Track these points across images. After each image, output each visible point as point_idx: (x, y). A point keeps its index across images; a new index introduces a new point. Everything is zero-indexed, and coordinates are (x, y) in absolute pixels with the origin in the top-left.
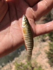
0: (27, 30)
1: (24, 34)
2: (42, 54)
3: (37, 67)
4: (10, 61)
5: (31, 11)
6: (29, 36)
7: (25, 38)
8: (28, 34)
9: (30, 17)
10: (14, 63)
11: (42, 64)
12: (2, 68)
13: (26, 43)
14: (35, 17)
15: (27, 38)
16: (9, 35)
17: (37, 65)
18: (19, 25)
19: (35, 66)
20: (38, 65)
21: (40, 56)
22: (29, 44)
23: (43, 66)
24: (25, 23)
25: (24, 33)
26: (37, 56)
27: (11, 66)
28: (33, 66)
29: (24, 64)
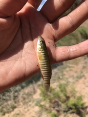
0: (43, 56)
1: (39, 61)
2: (85, 79)
3: (75, 97)
4: (34, 82)
5: (51, 28)
6: (45, 63)
7: (40, 66)
8: (45, 61)
9: (48, 38)
10: (39, 85)
11: (83, 94)
12: (22, 90)
13: (42, 72)
14: (56, 36)
15: (43, 66)
16: (21, 61)
17: (74, 94)
18: (34, 48)
19: (72, 96)
20: (78, 95)
21: (81, 81)
22: (45, 73)
23: (84, 97)
24: (40, 47)
25: (40, 59)
26: (77, 81)
27: (34, 89)
28: (68, 95)
29: (54, 89)
